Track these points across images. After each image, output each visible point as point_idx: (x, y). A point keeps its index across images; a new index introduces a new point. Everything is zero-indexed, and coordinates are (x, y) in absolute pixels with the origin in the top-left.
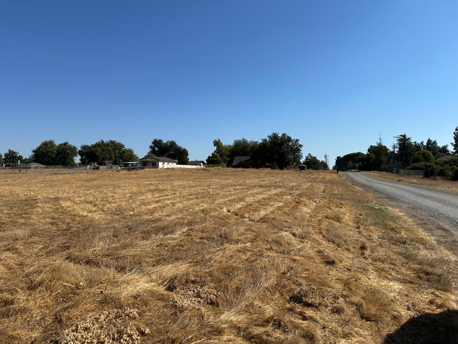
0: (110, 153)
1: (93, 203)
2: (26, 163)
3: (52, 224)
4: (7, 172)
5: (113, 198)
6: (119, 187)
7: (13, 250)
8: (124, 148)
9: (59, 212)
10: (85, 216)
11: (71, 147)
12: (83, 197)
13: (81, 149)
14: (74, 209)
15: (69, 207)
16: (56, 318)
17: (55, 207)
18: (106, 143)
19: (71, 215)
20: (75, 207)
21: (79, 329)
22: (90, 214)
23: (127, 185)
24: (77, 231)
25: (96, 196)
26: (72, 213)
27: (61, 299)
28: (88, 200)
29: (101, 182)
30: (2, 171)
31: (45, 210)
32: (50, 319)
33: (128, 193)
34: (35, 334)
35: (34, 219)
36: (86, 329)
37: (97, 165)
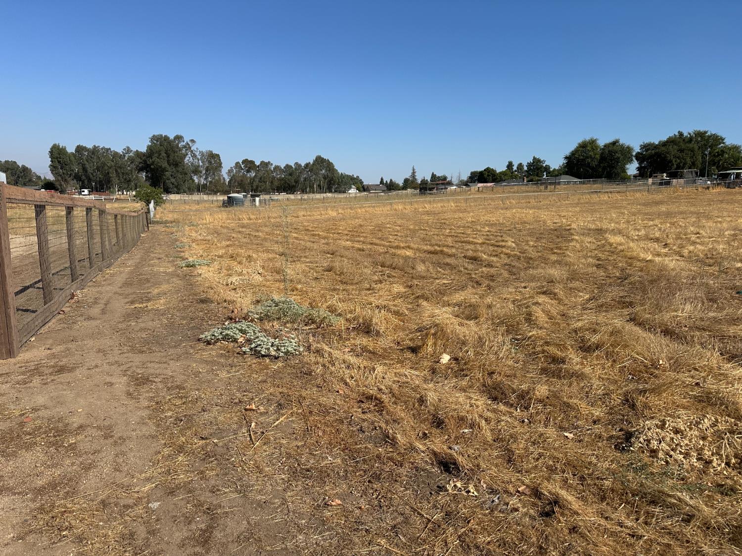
0: (694, 155)
1: (662, 242)
2: (555, 175)
3: (598, 266)
4: (529, 189)
5: (698, 235)
6: (708, 218)
8: (724, 143)
9: (605, 251)
10: (650, 260)
11: (624, 147)
12: (643, 231)
13: (639, 151)
14: (629, 248)
15: (621, 244)
16: (627, 400)
17: (599, 243)
18: (687, 137)
19: (626, 257)
20: (631, 244)
21: (666, 426)
22: (657, 259)
23: (725, 214)
24: (640, 282)
25: (665, 230)
26: (627, 253)
27: (630, 377)
28: (652, 236)
29: (673, 208)
30: (524, 188)
31: (584, 246)
32: (616, 399)
33: (727, 230)
34: (597, 412)
35: (571, 257)
36: (677, 431)
37: (667, 177)
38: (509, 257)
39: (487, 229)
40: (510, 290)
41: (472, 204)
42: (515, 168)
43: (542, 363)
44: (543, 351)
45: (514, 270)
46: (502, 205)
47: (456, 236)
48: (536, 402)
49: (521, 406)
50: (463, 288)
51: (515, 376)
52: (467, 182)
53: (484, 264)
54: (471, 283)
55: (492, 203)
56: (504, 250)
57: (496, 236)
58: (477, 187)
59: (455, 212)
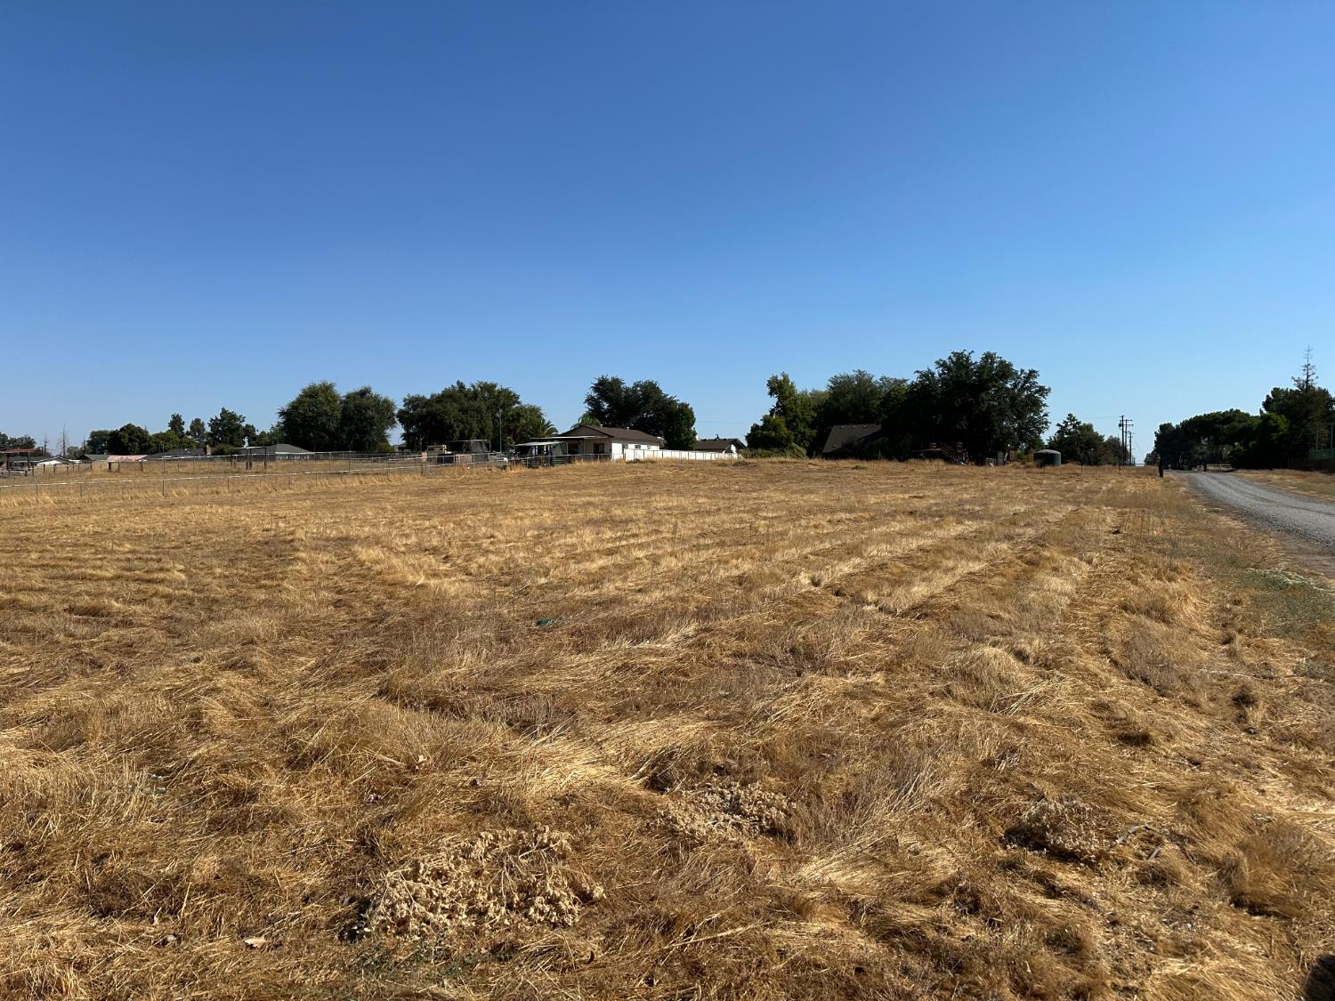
0: (482, 418)
1: (442, 553)
2: (265, 443)
3: (337, 604)
4: (216, 468)
5: (492, 539)
6: (506, 512)
7: (245, 667)
8: (518, 403)
9: (351, 575)
10: (422, 585)
11: (379, 401)
12: (413, 537)
13: (403, 408)
14: (391, 567)
15: (377, 562)
16: (363, 843)
17: (342, 563)
18: (469, 390)
19: (384, 583)
20: (395, 561)
21: (421, 872)
22: (433, 582)
23: (528, 506)
24: (404, 625)
25: (446, 534)
26: (387, 576)
27: (372, 797)
28: (427, 545)
29: (459, 498)
30: (206, 465)
31: (316, 569)
32: (346, 844)
33: (530, 529)
34: (312, 879)
35: (291, 591)
36: (438, 874)
37: (447, 450)
38: (169, 602)
39: (128, 546)
40: (166, 669)
41: (95, 497)
42: (187, 428)
43: (213, 808)
44: (217, 785)
45: (179, 627)
46: (162, 499)
47: (54, 567)
48: (194, 893)
49: (163, 910)
50: (57, 679)
51: (153, 850)
52: (84, 451)
53: (114, 622)
54: (77, 666)
55: (142, 495)
56: (160, 588)
57: (147, 560)
58: (106, 462)
59: (55, 514)
